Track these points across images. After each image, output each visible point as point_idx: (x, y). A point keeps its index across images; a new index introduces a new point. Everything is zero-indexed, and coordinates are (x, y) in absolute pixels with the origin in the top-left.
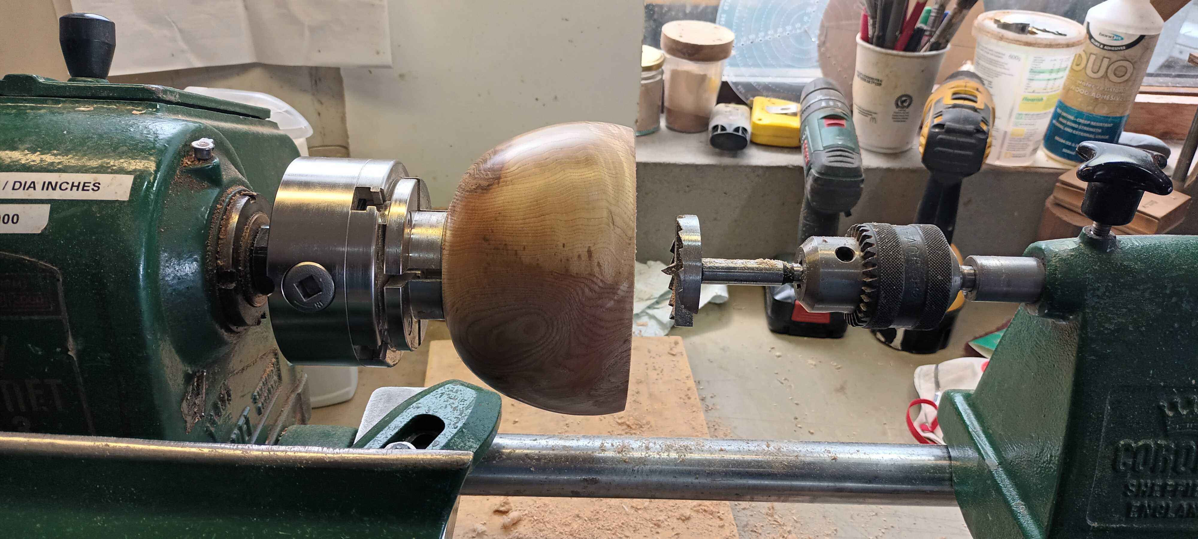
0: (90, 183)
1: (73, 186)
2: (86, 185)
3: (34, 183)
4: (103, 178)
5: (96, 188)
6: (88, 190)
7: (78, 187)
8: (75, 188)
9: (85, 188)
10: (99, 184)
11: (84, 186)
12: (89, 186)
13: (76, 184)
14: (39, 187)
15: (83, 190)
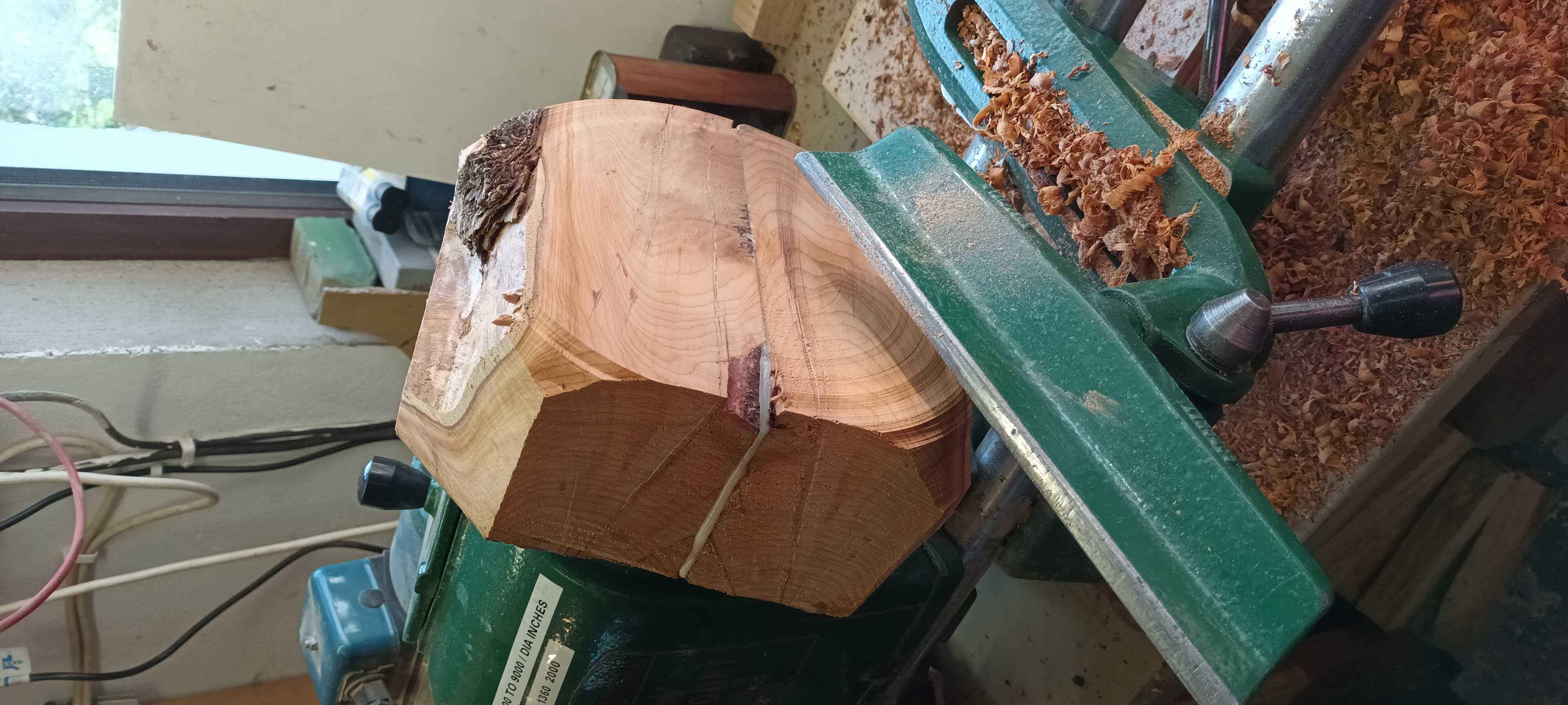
0: (538, 607)
3: (525, 641)
4: (536, 595)
5: (544, 605)
6: (544, 611)
8: (540, 618)
10: (540, 602)
11: (540, 611)
13: (536, 616)
14: (530, 639)
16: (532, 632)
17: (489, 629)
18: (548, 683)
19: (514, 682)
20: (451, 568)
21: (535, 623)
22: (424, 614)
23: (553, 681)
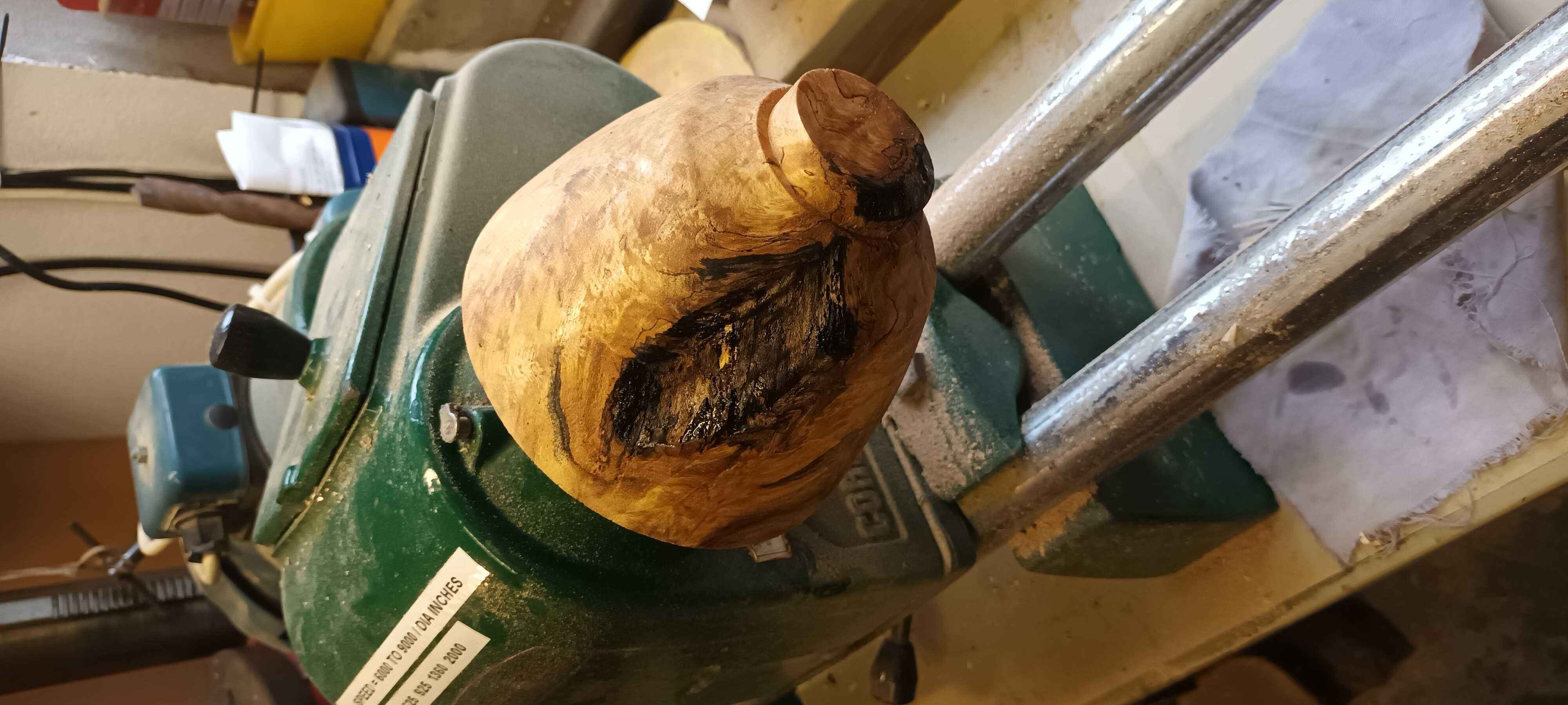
0: (448, 583)
1: (445, 595)
2: (450, 586)
4: (448, 570)
5: (459, 584)
6: (457, 591)
7: (448, 593)
8: (449, 596)
9: (454, 589)
10: (453, 578)
11: (451, 589)
12: (452, 587)
13: (444, 593)
14: (431, 615)
15: (455, 592)
16: (435, 608)
18: (446, 663)
19: (401, 652)
21: (442, 599)
23: (453, 663)
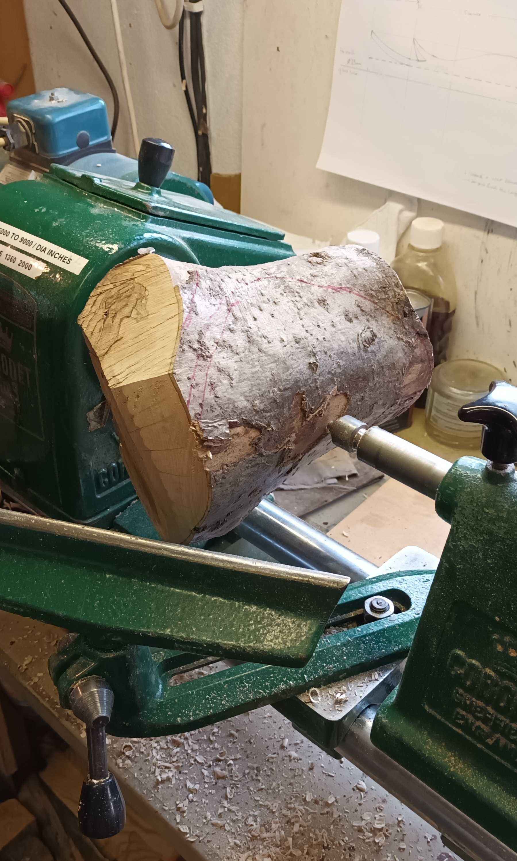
0: (68, 258)
3: (46, 248)
4: (75, 257)
5: (69, 262)
6: (64, 262)
7: (62, 258)
8: (60, 258)
10: (71, 259)
12: (66, 260)
13: (62, 256)
14: (47, 251)
17: (55, 224)
18: (18, 262)
19: (19, 239)
20: (96, 200)
22: (68, 180)
23: (19, 265)
